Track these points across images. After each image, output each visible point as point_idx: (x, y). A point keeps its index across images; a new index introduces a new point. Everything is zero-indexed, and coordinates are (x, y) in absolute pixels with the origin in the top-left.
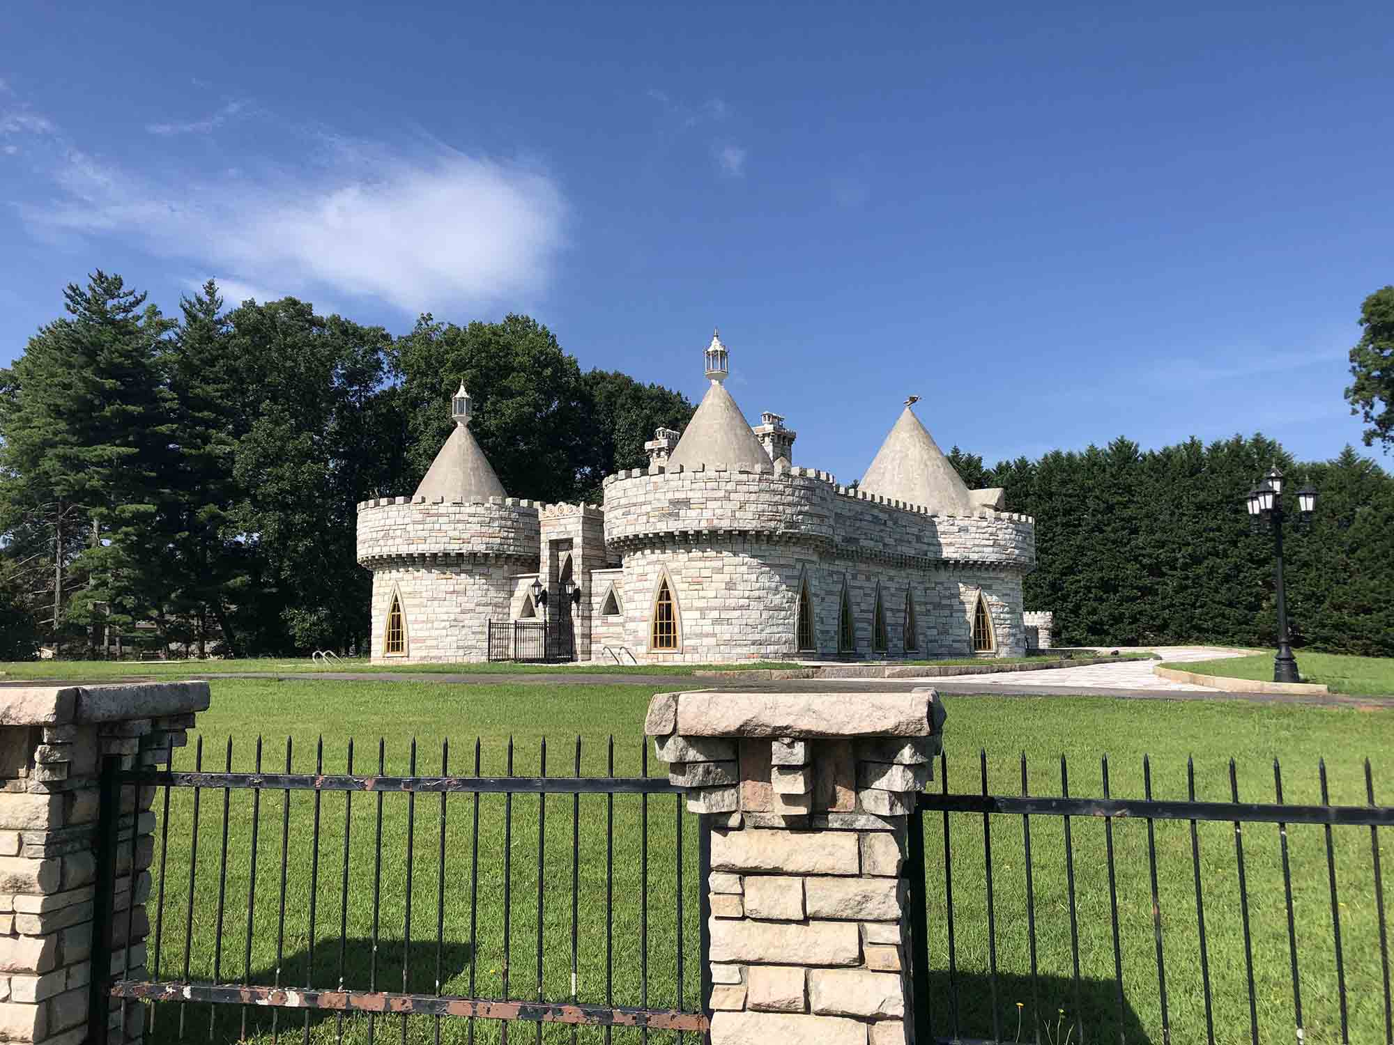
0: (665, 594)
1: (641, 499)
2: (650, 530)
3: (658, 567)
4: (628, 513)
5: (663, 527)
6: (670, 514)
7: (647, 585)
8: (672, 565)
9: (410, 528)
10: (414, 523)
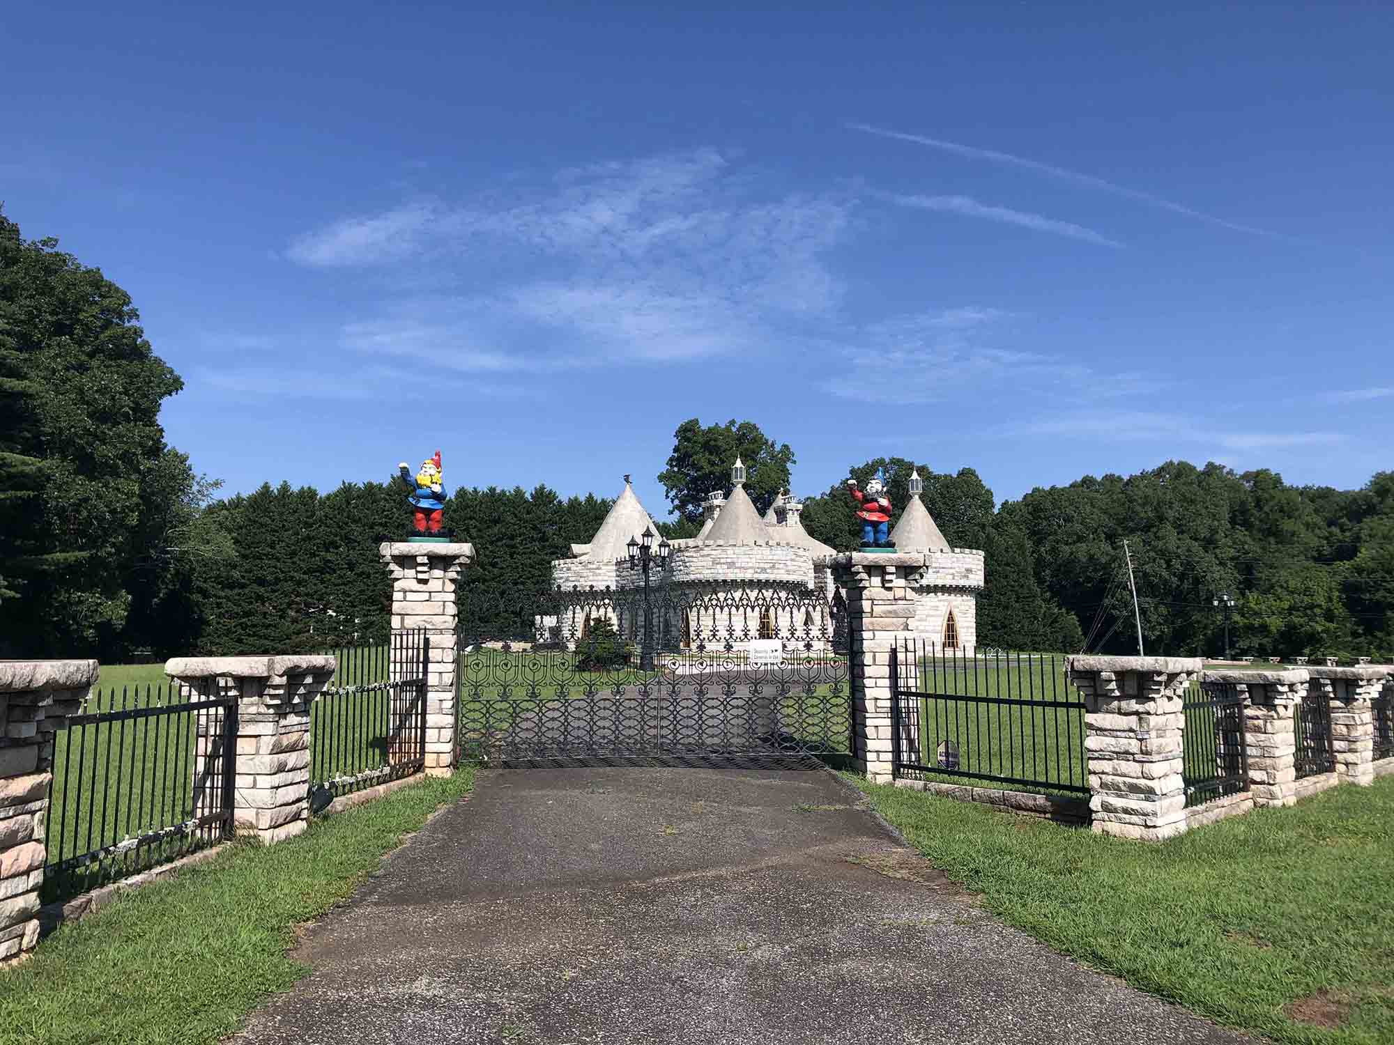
0: (951, 618)
1: (950, 566)
2: (954, 583)
3: (946, 604)
4: (938, 572)
5: (962, 582)
6: (965, 576)
7: (938, 613)
8: (954, 603)
9: (789, 563)
10: (792, 560)
